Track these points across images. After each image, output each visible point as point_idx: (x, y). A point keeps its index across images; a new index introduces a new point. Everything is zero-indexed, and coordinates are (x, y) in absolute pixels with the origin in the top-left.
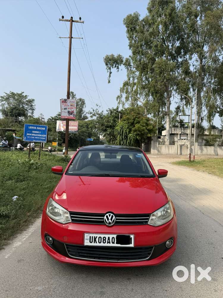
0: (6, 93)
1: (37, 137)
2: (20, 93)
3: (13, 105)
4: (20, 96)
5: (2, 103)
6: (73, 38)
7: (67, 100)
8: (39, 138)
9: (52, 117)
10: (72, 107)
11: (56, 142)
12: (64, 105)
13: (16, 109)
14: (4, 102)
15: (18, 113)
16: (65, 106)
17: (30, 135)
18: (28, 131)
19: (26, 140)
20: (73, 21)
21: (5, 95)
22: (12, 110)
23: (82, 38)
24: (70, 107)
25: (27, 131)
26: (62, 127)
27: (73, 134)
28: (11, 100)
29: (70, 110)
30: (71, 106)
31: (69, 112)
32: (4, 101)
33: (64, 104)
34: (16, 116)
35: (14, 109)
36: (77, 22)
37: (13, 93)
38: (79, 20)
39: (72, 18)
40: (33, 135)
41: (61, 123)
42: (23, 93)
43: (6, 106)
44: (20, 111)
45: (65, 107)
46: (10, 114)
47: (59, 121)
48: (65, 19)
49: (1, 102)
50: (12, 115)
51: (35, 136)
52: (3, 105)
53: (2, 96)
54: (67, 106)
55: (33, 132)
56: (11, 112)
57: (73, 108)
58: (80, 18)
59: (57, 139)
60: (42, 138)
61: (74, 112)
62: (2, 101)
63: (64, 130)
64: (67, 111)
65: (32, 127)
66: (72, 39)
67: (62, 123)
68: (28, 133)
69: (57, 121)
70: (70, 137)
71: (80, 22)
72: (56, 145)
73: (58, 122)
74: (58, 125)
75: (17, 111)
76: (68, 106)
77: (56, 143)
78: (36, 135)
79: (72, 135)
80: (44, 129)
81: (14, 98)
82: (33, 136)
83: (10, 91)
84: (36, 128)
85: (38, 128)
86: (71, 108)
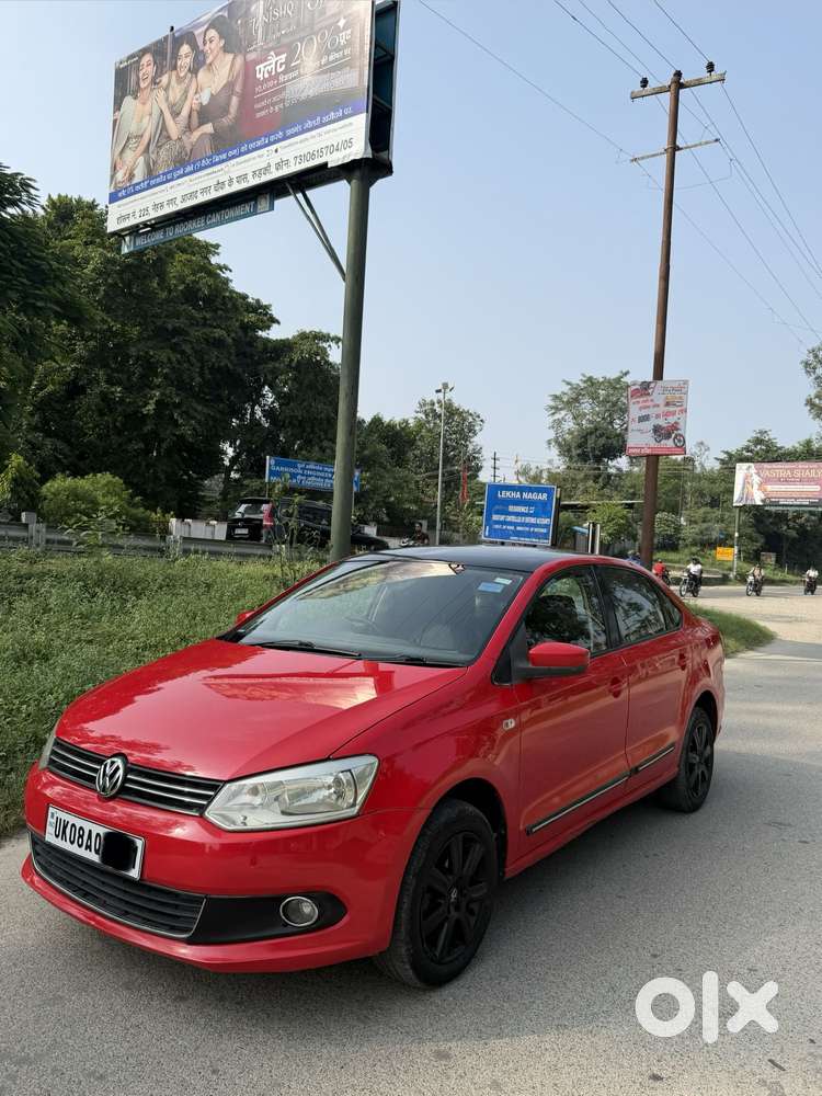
0: (568, 384)
1: (522, 524)
2: (613, 375)
3: (590, 422)
4: (615, 388)
5: (557, 416)
6: (679, 149)
7: (652, 385)
8: (527, 529)
9: (727, 453)
10: (671, 409)
11: (732, 546)
12: (641, 405)
13: (598, 433)
14: (563, 413)
15: (603, 446)
16: (641, 408)
17: (502, 518)
18: (497, 507)
19: (489, 536)
20: (682, 86)
21: (566, 388)
22: (584, 437)
23: (717, 140)
24: (663, 409)
25: (494, 506)
26: (756, 486)
27: (811, 513)
28: (586, 406)
29: (662, 422)
30: (667, 404)
31: (657, 429)
32: (561, 409)
33: (638, 402)
34: (598, 460)
35: (591, 433)
36: (699, 83)
37: (590, 379)
38: (704, 74)
39: (678, 74)
40: (509, 518)
41: (753, 471)
42: (627, 373)
43: (569, 425)
44: (610, 441)
45: (644, 413)
46: (578, 452)
47: (745, 465)
48: (652, 84)
49: (553, 414)
50: (584, 457)
51: (515, 524)
52: (559, 423)
53: (558, 393)
54: (649, 407)
55: (511, 508)
56: (580, 446)
57: (674, 413)
58: (711, 67)
59: (737, 535)
60: (536, 530)
61: (677, 429)
62: (557, 409)
63: (762, 501)
64: (649, 425)
65: (508, 494)
66: (677, 153)
67: (758, 474)
68: (497, 512)
69: (738, 465)
70: (802, 526)
71: (709, 80)
72: (730, 558)
73: (741, 468)
74: (741, 482)
75: (602, 441)
76: (654, 406)
77: (730, 550)
78: (519, 520)
79: (807, 520)
80: (545, 496)
81: (594, 397)
82: (511, 523)
83: (584, 376)
84: (518, 495)
85: (525, 495)
86: (667, 414)
